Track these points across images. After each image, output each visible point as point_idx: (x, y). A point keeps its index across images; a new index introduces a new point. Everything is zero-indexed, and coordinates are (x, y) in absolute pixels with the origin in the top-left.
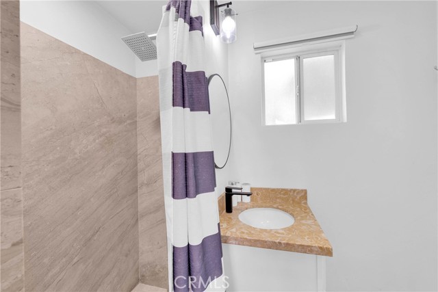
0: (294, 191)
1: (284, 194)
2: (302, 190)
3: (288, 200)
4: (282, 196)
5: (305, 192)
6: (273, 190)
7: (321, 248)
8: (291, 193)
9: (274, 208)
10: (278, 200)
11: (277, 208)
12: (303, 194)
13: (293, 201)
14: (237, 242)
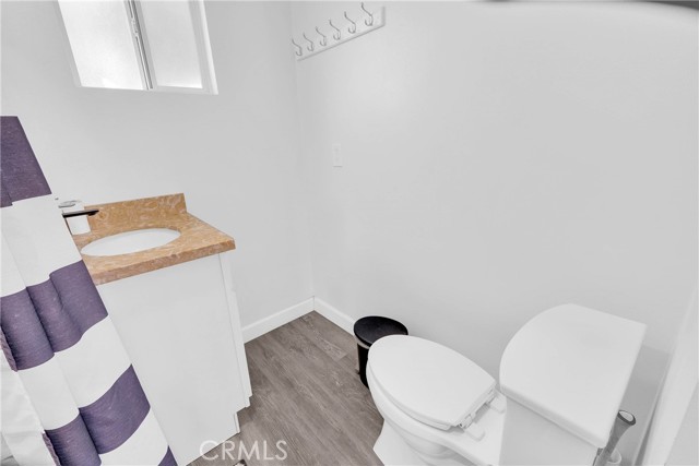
0: (166, 198)
1: (150, 207)
2: (177, 196)
3: (159, 213)
4: (147, 209)
5: (182, 196)
6: (130, 203)
7: (223, 244)
8: (161, 203)
9: (141, 229)
10: (142, 218)
11: (147, 227)
12: (179, 200)
13: (167, 213)
14: (104, 280)
